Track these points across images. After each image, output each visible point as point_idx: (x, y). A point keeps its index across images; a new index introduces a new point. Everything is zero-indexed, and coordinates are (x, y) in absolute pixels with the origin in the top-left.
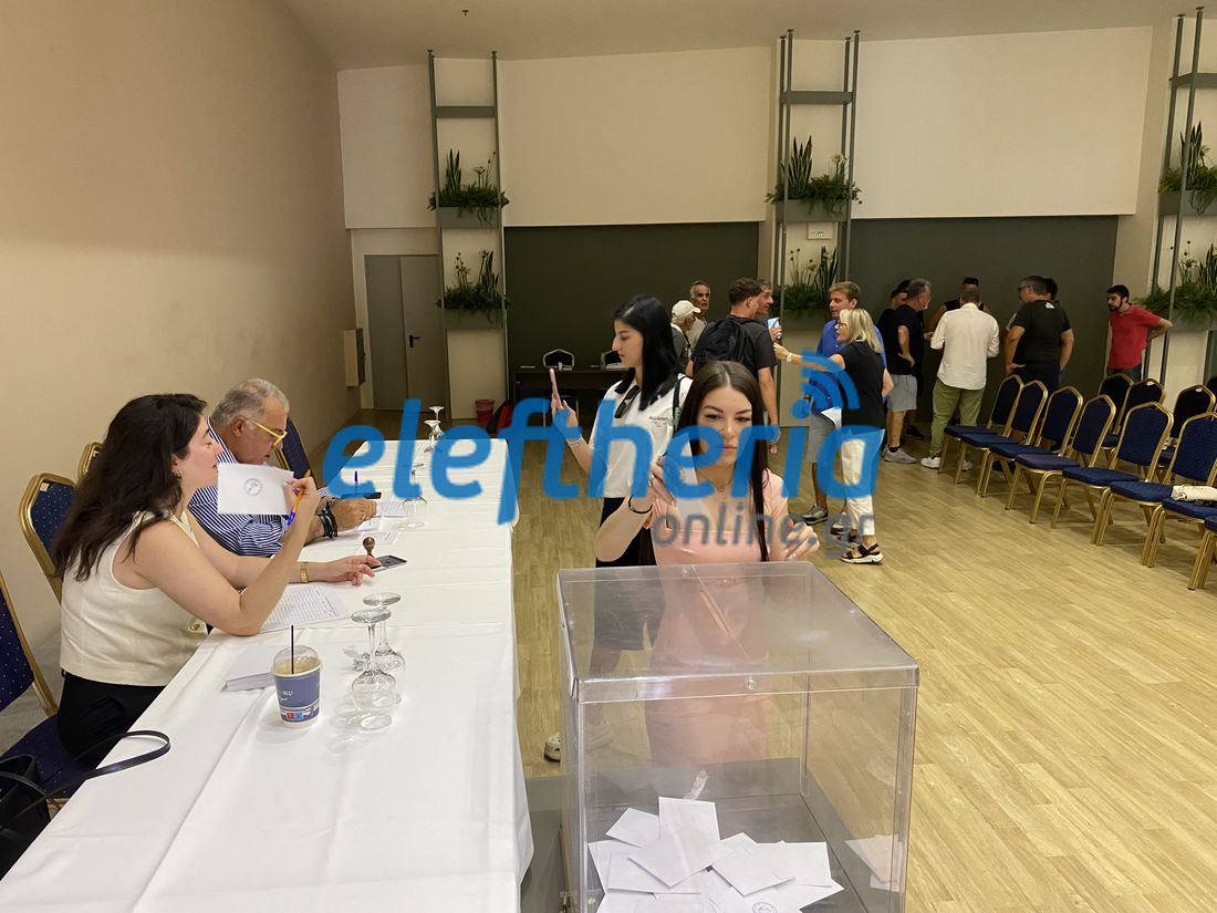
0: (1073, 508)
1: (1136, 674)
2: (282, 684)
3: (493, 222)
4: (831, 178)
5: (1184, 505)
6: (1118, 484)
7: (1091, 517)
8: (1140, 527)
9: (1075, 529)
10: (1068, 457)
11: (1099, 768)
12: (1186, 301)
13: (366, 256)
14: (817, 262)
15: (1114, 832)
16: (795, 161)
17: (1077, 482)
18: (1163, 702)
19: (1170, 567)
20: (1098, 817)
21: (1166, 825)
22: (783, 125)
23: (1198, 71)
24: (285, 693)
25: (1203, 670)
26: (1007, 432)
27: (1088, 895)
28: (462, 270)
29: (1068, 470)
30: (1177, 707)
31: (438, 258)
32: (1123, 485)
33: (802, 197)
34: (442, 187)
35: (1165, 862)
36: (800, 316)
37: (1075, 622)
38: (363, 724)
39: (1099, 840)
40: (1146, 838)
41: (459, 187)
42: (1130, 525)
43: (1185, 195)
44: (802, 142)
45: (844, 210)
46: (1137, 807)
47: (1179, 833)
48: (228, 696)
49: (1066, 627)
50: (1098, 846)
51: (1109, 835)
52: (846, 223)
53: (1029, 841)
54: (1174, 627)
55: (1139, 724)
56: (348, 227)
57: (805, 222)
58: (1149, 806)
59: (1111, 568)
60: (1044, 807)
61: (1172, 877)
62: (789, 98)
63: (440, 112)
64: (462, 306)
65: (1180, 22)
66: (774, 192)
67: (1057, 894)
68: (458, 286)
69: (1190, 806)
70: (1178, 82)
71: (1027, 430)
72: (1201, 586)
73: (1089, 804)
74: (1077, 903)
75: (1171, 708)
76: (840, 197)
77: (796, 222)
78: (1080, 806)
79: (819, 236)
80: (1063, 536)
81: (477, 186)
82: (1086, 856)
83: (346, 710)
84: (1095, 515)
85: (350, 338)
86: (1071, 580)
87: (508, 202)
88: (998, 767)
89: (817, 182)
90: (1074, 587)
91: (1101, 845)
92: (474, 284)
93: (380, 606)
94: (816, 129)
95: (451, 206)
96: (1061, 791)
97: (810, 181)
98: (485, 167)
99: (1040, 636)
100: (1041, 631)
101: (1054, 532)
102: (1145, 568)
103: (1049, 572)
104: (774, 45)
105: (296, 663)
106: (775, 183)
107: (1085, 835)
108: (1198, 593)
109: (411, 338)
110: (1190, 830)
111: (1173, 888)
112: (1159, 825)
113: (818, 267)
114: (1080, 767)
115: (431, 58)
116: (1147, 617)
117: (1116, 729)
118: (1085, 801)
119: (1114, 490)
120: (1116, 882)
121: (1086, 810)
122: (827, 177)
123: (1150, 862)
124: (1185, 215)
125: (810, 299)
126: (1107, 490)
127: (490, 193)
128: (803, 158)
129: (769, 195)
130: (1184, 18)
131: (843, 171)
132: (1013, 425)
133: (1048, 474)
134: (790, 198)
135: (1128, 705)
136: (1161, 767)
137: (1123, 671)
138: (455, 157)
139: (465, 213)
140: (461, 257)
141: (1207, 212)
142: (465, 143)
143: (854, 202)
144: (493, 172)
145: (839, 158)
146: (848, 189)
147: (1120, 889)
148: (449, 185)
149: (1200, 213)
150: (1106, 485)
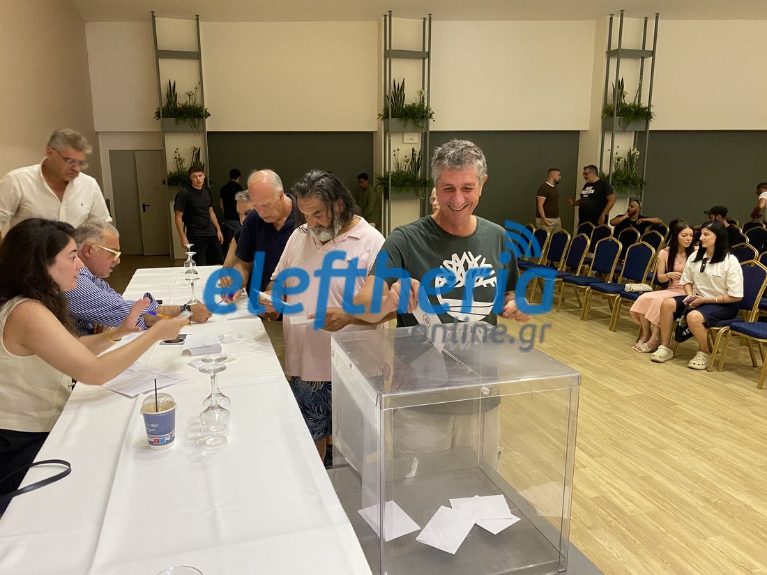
0: (567, 301)
1: (618, 391)
2: (149, 419)
3: (200, 128)
4: (416, 105)
5: (632, 295)
6: (595, 284)
7: (578, 305)
9: (570, 312)
10: (564, 270)
11: (608, 445)
12: (618, 181)
13: (110, 151)
14: (410, 157)
15: (623, 480)
16: (395, 94)
17: (572, 284)
18: (635, 406)
19: (624, 331)
20: (612, 472)
21: (648, 473)
22: (387, 71)
23: (622, 48)
25: (652, 386)
27: (615, 517)
28: (179, 160)
29: (566, 277)
30: (642, 408)
31: (162, 152)
32: (597, 285)
33: (400, 117)
34: (164, 104)
35: (653, 494)
36: (401, 190)
37: (580, 365)
38: (208, 443)
39: (616, 485)
40: (640, 481)
41: (176, 105)
42: (599, 309)
43: (616, 119)
44: (399, 82)
45: (425, 126)
46: (632, 465)
47: (657, 477)
50: (616, 488)
51: (620, 482)
52: (426, 133)
53: (579, 490)
54: (633, 364)
56: (96, 130)
57: (402, 132)
58: (638, 463)
59: (594, 333)
60: (582, 470)
61: (659, 502)
62: (390, 54)
63: (161, 54)
64: (180, 184)
65: (611, 19)
66: (382, 113)
67: (599, 518)
68: (176, 170)
69: (657, 460)
70: (611, 54)
73: (606, 466)
74: (611, 522)
75: (640, 408)
76: (423, 117)
77: (397, 132)
78: (601, 467)
79: (411, 141)
80: (568, 318)
81: (188, 104)
82: (611, 495)
84: (580, 304)
86: (574, 341)
87: (209, 115)
89: (408, 107)
91: (618, 488)
93: (214, 362)
94: (406, 74)
95: (170, 117)
96: (590, 460)
97: (404, 107)
98: (194, 91)
101: (559, 314)
102: (611, 332)
103: (560, 337)
104: (380, 19)
105: (159, 404)
106: (383, 107)
107: (607, 483)
109: (144, 206)
110: (663, 475)
111: (660, 507)
112: (645, 473)
113: (410, 161)
114: (598, 445)
115: (154, 17)
116: (617, 359)
117: (612, 422)
118: (604, 464)
119: (592, 288)
120: (629, 508)
121: (605, 469)
122: (414, 104)
124: (616, 131)
125: (407, 180)
126: (589, 288)
127: (197, 109)
128: (399, 92)
129: (380, 115)
130: (614, 17)
131: (423, 101)
134: (392, 117)
135: (617, 408)
136: (640, 442)
137: (610, 390)
138: (172, 84)
139: (180, 122)
140: (179, 151)
141: (628, 128)
142: (179, 75)
143: (431, 120)
144: (199, 95)
145: (421, 92)
146: (427, 112)
147: (632, 511)
148: (169, 103)
149: (624, 130)
150: (588, 285)
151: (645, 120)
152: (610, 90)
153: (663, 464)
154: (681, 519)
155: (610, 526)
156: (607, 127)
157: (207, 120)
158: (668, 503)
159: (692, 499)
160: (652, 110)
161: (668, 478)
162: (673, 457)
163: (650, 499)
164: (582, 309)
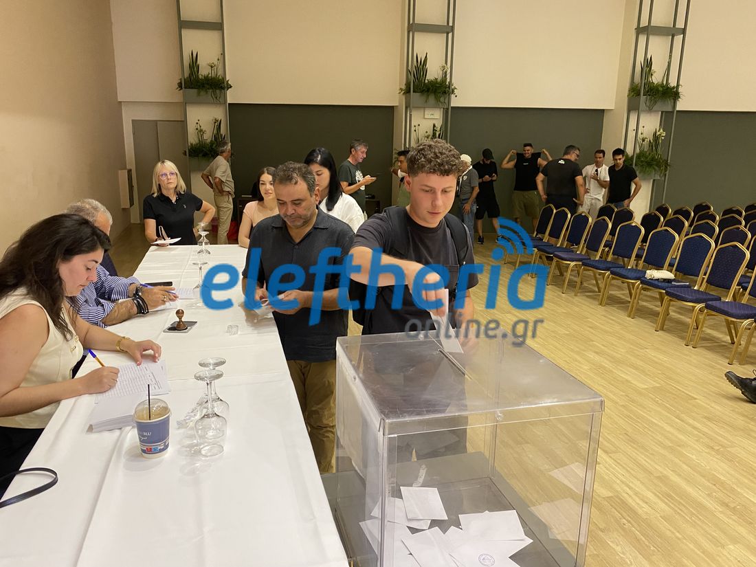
0: (585, 284)
1: (635, 383)
2: (142, 428)
3: (221, 100)
4: (439, 80)
5: (653, 282)
6: (615, 269)
7: (597, 290)
8: (623, 294)
9: (588, 296)
10: (583, 253)
11: (622, 439)
12: (642, 162)
13: (132, 120)
14: (430, 133)
15: (638, 480)
16: (417, 68)
17: (592, 269)
18: (652, 399)
19: (645, 318)
20: (627, 470)
22: (410, 44)
23: (652, 25)
24: (145, 434)
25: (670, 378)
26: (546, 238)
27: (629, 519)
28: (200, 131)
29: (585, 261)
30: (660, 401)
31: (183, 123)
32: (618, 270)
33: (422, 92)
34: (186, 75)
35: (669, 496)
37: (597, 353)
39: (631, 484)
40: (655, 481)
41: (198, 76)
42: (618, 293)
43: (643, 98)
44: (421, 57)
45: (446, 101)
47: (674, 478)
48: (94, 436)
49: (591, 355)
50: (630, 488)
52: (448, 109)
54: (652, 353)
55: (640, 412)
56: (119, 100)
57: (423, 107)
59: (611, 319)
61: (675, 505)
62: (413, 28)
63: (184, 24)
64: (201, 155)
66: (404, 87)
67: (612, 520)
68: (197, 141)
69: (677, 461)
70: (640, 30)
71: (558, 237)
72: (662, 329)
73: (621, 463)
74: (624, 524)
75: (657, 402)
76: (445, 92)
77: (418, 108)
78: (616, 464)
79: (431, 117)
80: (583, 302)
81: (210, 75)
82: (626, 495)
83: (188, 442)
84: (599, 288)
85: (123, 175)
86: (591, 327)
87: (231, 87)
88: (567, 443)
89: (431, 82)
90: (594, 332)
91: (632, 488)
92: (209, 141)
93: (211, 367)
94: (429, 48)
95: (192, 88)
97: (426, 81)
98: (216, 63)
99: (579, 362)
100: (578, 358)
101: (576, 298)
102: (630, 319)
103: (577, 323)
106: (404, 82)
107: (621, 481)
108: (661, 333)
111: (676, 511)
112: (661, 473)
116: (635, 348)
117: (629, 417)
118: (619, 461)
119: (612, 273)
120: (643, 509)
121: (620, 467)
122: (436, 79)
123: (660, 495)
124: (642, 111)
126: (608, 273)
127: (219, 80)
128: (421, 67)
129: (401, 89)
131: (446, 76)
132: (550, 235)
133: (573, 264)
134: (414, 92)
135: (633, 401)
136: (657, 437)
137: (627, 381)
138: (195, 55)
139: (202, 93)
140: (200, 123)
141: (655, 108)
142: (201, 46)
143: (453, 96)
144: (220, 67)
145: (444, 67)
146: (449, 87)
147: (647, 513)
148: (191, 74)
149: (650, 110)
150: (608, 270)
151: (672, 101)
152: (638, 69)
153: (681, 463)
154: (698, 525)
155: (624, 530)
156: (633, 107)
157: (229, 92)
158: (685, 506)
159: (710, 503)
160: (680, 90)
161: (686, 479)
162: (691, 456)
163: (666, 501)
164: (601, 294)
